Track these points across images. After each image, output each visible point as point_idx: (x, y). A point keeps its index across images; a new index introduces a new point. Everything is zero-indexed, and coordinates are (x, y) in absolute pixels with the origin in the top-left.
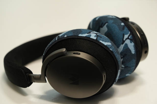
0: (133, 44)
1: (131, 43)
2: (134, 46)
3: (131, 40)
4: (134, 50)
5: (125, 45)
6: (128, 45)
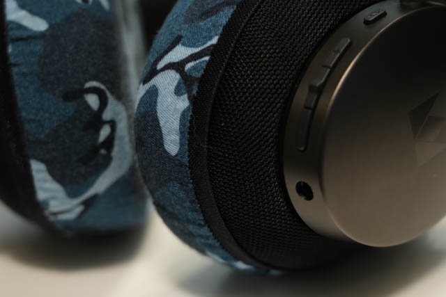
1: (175, 97)
4: (177, 138)
5: (148, 92)
6: (159, 100)
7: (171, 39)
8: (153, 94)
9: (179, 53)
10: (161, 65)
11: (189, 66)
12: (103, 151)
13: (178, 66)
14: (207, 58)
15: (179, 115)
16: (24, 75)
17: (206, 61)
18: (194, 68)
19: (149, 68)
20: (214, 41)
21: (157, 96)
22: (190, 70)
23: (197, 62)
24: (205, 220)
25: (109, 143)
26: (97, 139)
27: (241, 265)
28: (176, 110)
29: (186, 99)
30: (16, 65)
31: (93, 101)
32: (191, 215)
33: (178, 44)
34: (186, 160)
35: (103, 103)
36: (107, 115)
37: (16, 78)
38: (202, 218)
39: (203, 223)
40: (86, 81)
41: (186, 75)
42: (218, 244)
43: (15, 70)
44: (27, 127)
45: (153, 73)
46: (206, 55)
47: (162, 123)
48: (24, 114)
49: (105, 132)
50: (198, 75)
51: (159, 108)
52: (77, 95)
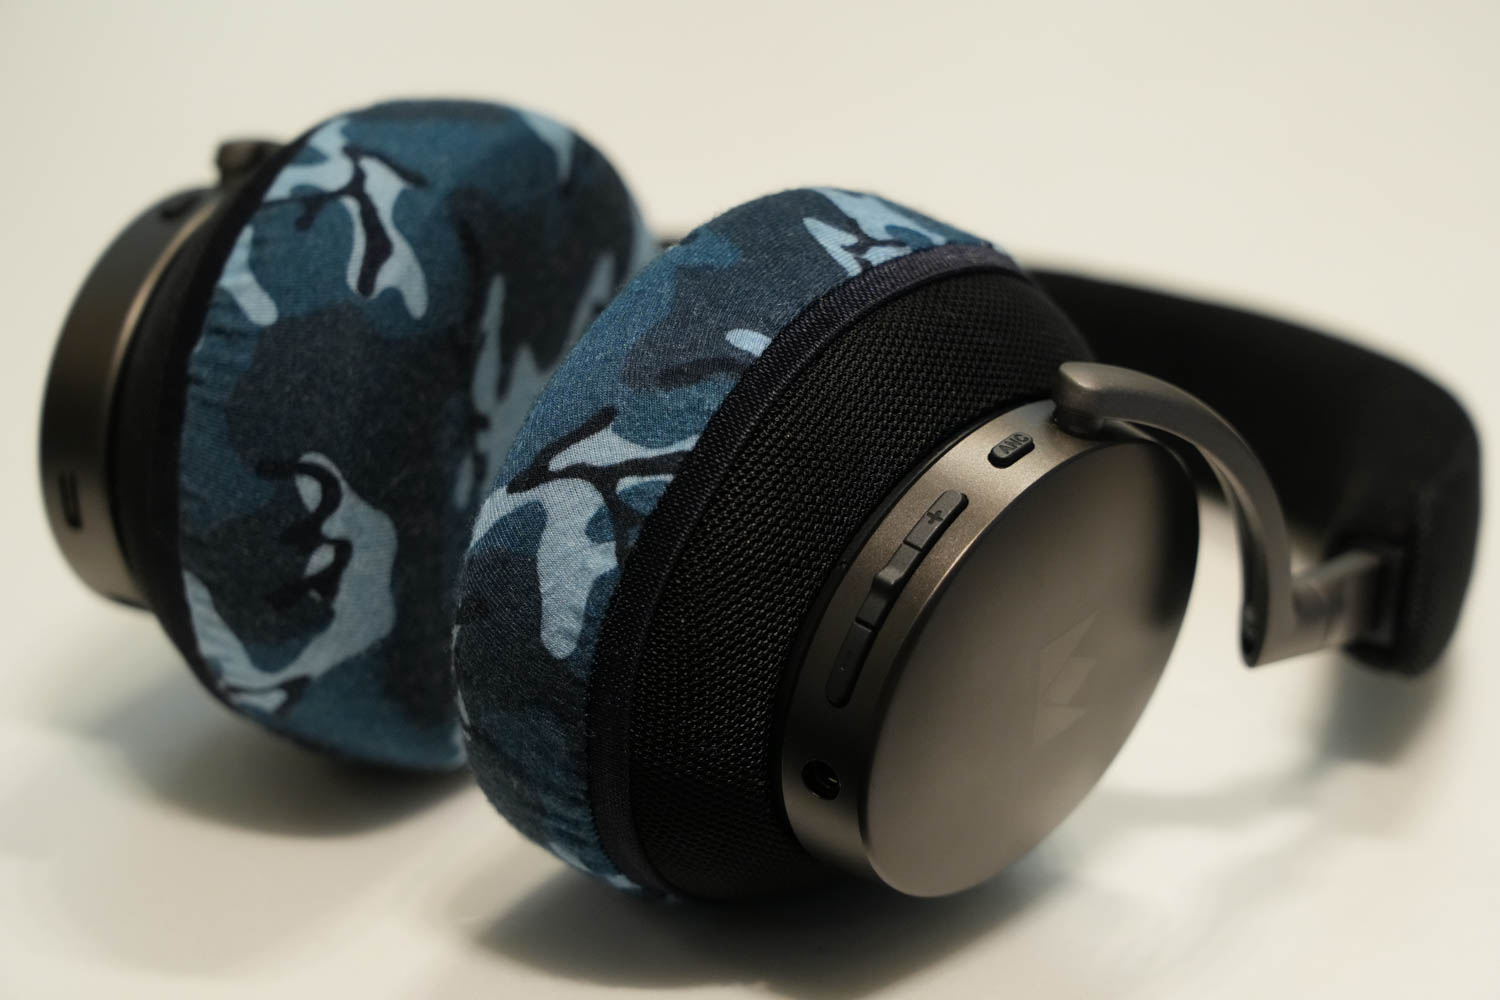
0: (603, 560)
1: (586, 541)
2: (600, 582)
3: (614, 518)
4: (576, 626)
5: (519, 513)
6: (547, 536)
7: (587, 411)
8: (532, 521)
9: (606, 448)
10: (558, 463)
11: (626, 483)
12: (314, 595)
13: (602, 478)
14: (669, 478)
15: (588, 584)
16: (205, 403)
17: (666, 484)
18: (637, 491)
19: (528, 460)
20: (688, 444)
21: (542, 526)
22: (628, 493)
23: (647, 479)
24: (589, 793)
25: (329, 581)
26: (303, 566)
27: (621, 882)
28: (584, 569)
29: (613, 550)
30: (199, 382)
31: (309, 491)
32: (558, 778)
33: (606, 425)
34: (582, 674)
35: (330, 502)
36: (333, 527)
37: (191, 407)
38: (585, 788)
39: (582, 797)
40: (307, 451)
41: (619, 503)
42: (593, 839)
43: (193, 389)
44: (185, 505)
45: (536, 474)
46: (666, 471)
47: (545, 586)
48: (184, 479)
49: (321, 559)
50: (645, 507)
51: (545, 556)
52: (285, 469)
